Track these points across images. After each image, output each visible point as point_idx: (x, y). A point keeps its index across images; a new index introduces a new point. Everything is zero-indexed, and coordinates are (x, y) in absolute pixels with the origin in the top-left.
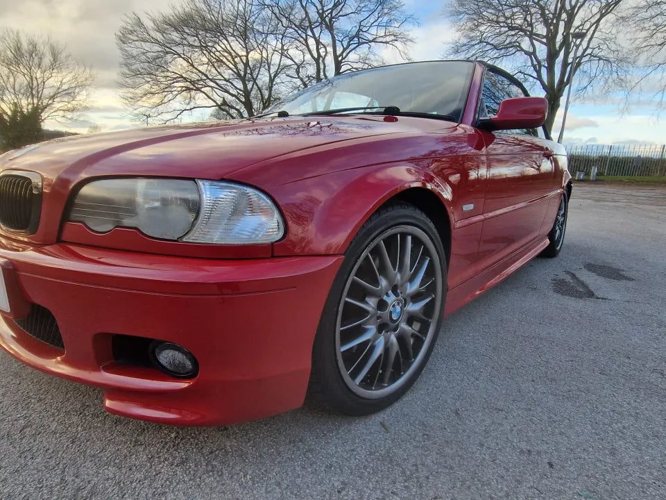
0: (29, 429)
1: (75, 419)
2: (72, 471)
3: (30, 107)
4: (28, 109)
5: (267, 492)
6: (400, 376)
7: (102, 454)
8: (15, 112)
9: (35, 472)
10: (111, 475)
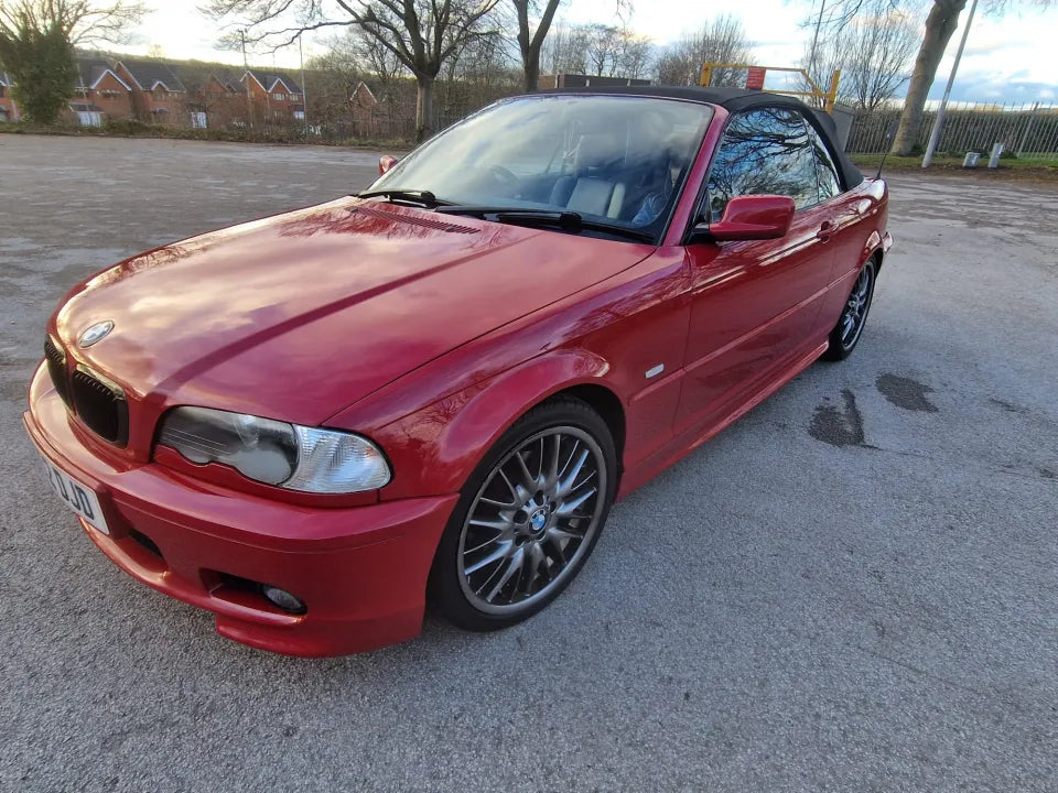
0: (139, 633)
1: (186, 621)
2: (189, 685)
3: (49, 22)
4: (45, 27)
5: (383, 716)
6: (547, 583)
7: (217, 666)
8: (25, 32)
9: (152, 684)
10: (229, 691)
